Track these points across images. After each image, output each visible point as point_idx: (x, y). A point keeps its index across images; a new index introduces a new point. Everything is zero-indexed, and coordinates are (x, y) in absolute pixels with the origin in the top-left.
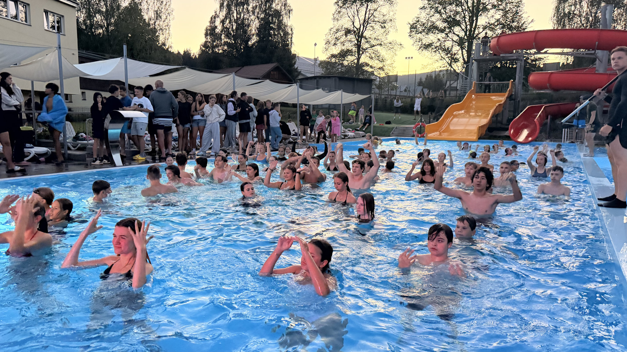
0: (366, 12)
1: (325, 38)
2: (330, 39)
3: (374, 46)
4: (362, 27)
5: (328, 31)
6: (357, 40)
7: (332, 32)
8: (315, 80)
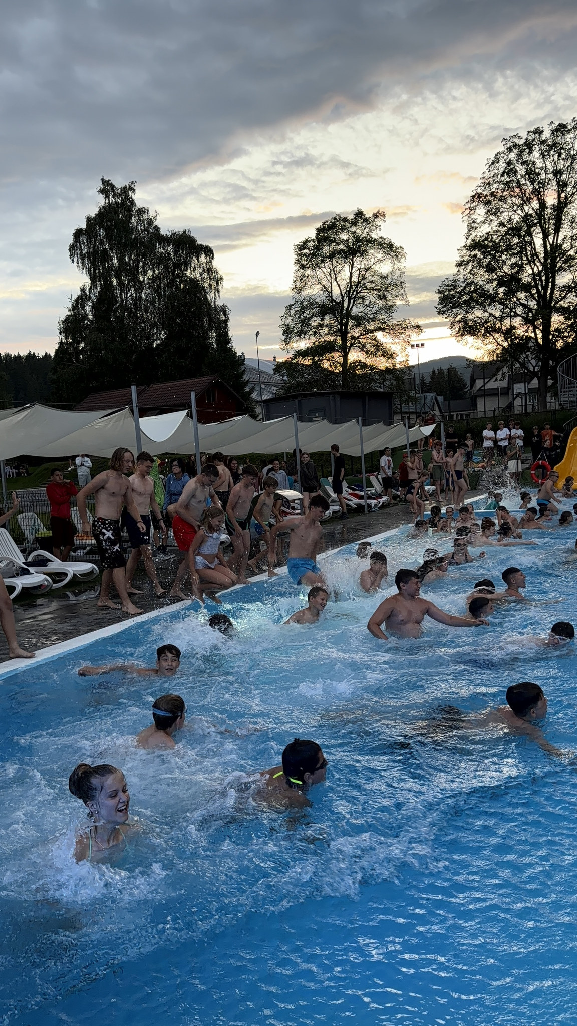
0: (351, 273)
1: (281, 323)
2: (292, 325)
3: (372, 331)
4: (346, 301)
5: (284, 311)
6: (341, 323)
7: (292, 312)
8: (296, 401)
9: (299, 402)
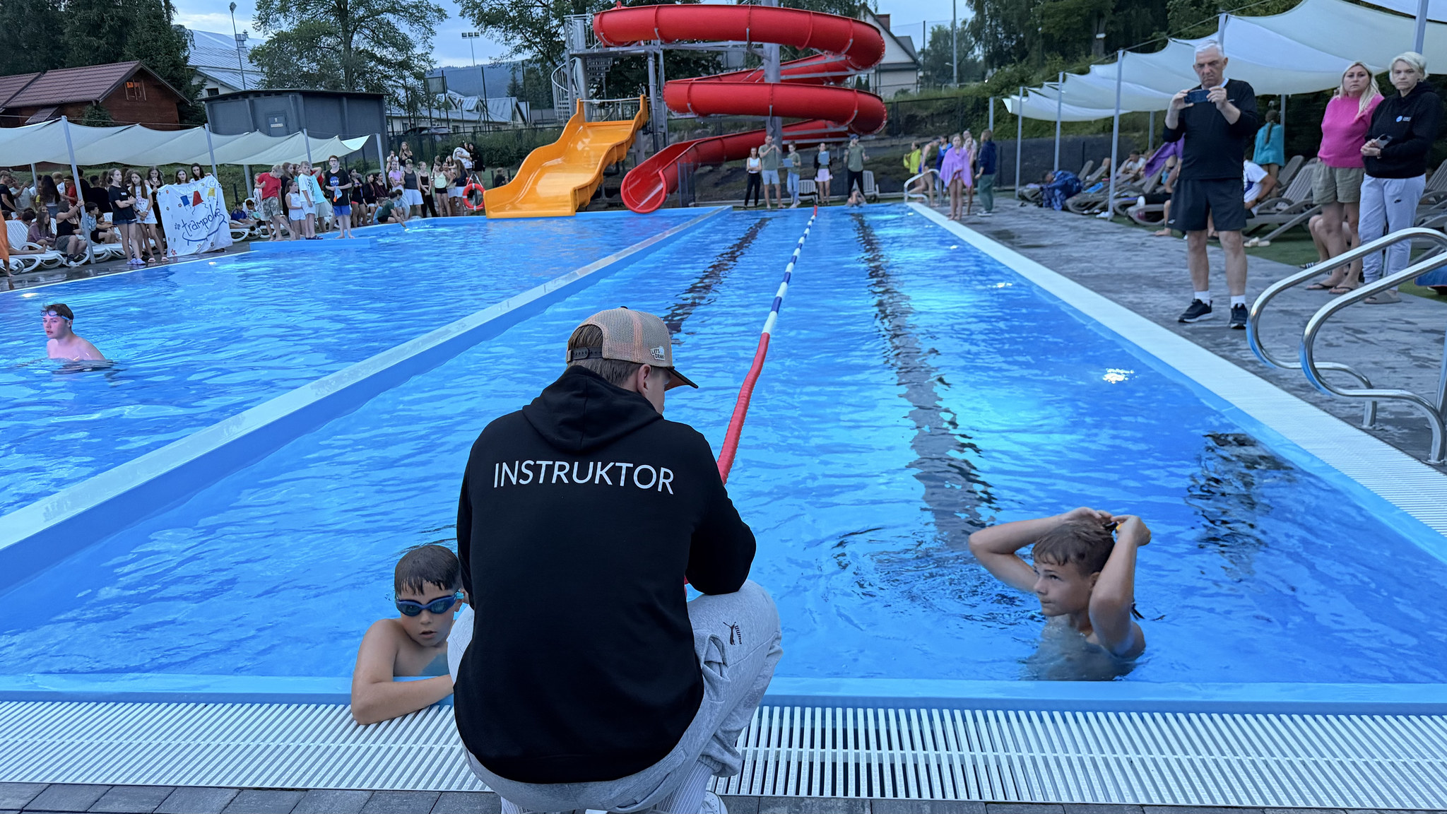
8: (247, 100)
9: (252, 103)
